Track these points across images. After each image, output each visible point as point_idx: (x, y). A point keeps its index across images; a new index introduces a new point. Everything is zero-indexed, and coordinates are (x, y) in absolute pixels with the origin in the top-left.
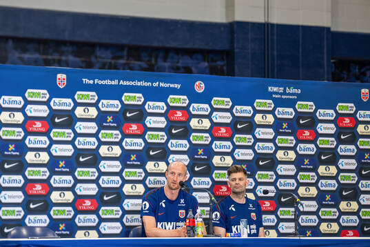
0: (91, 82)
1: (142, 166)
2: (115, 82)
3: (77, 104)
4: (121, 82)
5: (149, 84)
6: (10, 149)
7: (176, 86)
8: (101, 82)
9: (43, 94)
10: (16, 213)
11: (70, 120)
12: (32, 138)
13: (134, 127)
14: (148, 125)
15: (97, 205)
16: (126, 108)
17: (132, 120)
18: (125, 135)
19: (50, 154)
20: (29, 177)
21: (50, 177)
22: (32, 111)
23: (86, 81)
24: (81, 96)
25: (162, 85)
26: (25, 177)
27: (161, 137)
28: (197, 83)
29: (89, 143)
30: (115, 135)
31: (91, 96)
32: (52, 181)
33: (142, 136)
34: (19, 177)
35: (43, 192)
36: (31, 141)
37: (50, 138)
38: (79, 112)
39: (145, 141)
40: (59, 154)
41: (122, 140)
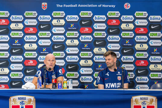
0: (62, 6)
1: (92, 50)
2: (76, 6)
3: (53, 18)
4: (79, 5)
5: (96, 6)
6: (16, 43)
7: (112, 6)
8: (67, 6)
9: (34, 13)
10: (19, 75)
11: (49, 26)
12: (28, 36)
13: (87, 29)
14: (95, 28)
15: (64, 71)
16: (82, 19)
17: (85, 26)
18: (81, 34)
19: (38, 45)
20: (26, 57)
21: (38, 57)
22: (28, 22)
23: (58, 6)
24: (55, 14)
25: (104, 6)
26: (24, 57)
27: (103, 35)
28: (126, 4)
29: (60, 38)
30: (75, 34)
31: (62, 14)
32: (39, 59)
33: (91, 34)
34: (21, 57)
35: (34, 64)
36: (27, 38)
37: (38, 36)
38: (54, 22)
39: (93, 36)
40: (43, 44)
41: (79, 36)
